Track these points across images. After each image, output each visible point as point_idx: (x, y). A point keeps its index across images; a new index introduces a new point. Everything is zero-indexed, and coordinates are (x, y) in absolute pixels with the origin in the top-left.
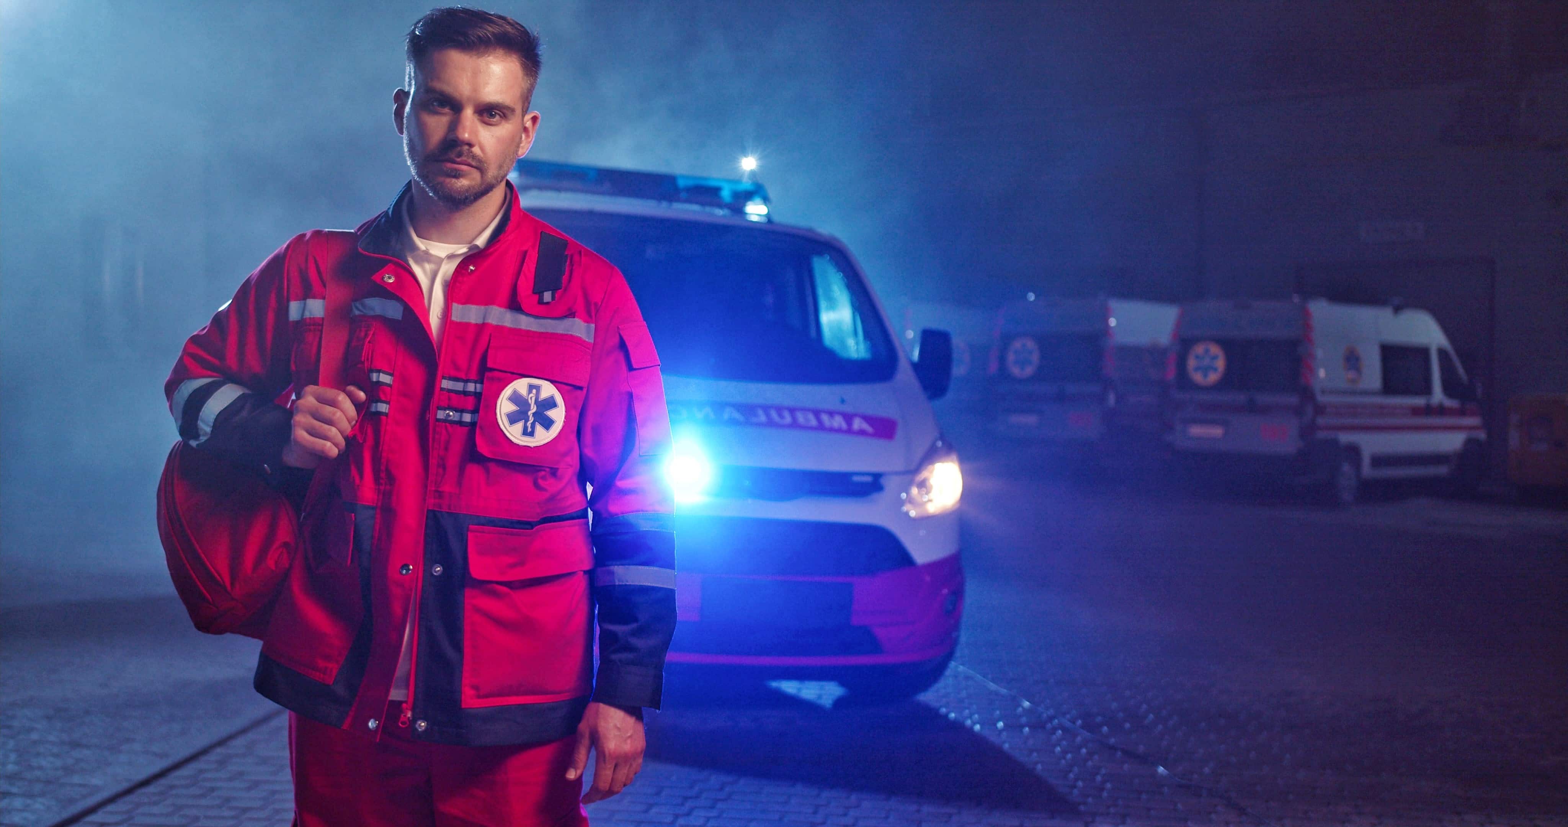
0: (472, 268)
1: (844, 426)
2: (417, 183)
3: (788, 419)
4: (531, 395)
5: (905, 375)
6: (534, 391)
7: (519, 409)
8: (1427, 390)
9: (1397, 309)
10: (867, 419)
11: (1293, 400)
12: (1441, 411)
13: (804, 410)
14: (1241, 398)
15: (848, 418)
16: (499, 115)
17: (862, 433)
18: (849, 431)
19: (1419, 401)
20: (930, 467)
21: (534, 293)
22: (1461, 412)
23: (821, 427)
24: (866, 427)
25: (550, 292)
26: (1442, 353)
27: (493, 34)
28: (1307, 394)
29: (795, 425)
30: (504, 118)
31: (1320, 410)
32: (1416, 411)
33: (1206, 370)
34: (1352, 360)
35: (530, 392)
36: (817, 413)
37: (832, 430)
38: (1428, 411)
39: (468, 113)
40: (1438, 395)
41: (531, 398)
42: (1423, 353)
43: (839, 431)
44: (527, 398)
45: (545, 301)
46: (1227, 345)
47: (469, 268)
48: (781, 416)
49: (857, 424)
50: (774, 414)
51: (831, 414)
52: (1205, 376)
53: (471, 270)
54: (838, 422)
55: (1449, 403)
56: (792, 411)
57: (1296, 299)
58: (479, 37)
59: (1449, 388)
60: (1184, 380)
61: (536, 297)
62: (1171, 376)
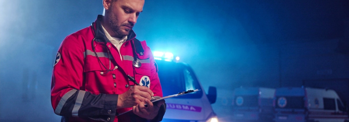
1: (188, 108)
3: (174, 107)
5: (204, 97)
6: (146, 79)
8: (335, 109)
9: (327, 90)
10: (195, 107)
11: (303, 110)
12: (338, 114)
13: (178, 105)
14: (291, 110)
15: (189, 107)
17: (193, 110)
18: (189, 110)
19: (333, 111)
20: (210, 119)
22: (343, 114)
23: (182, 109)
24: (194, 109)
25: (142, 52)
26: (338, 100)
28: (306, 109)
29: (176, 108)
31: (310, 113)
32: (332, 114)
33: (282, 104)
34: (317, 102)
36: (181, 105)
37: (185, 109)
38: (335, 113)
40: (337, 110)
41: (145, 81)
42: (333, 100)
43: (187, 110)
46: (287, 98)
48: (172, 106)
49: (192, 108)
50: (171, 106)
51: (185, 106)
52: (282, 105)
54: (187, 108)
55: (340, 112)
56: (175, 105)
57: (303, 87)
59: (340, 108)
60: (277, 106)
62: (274, 105)
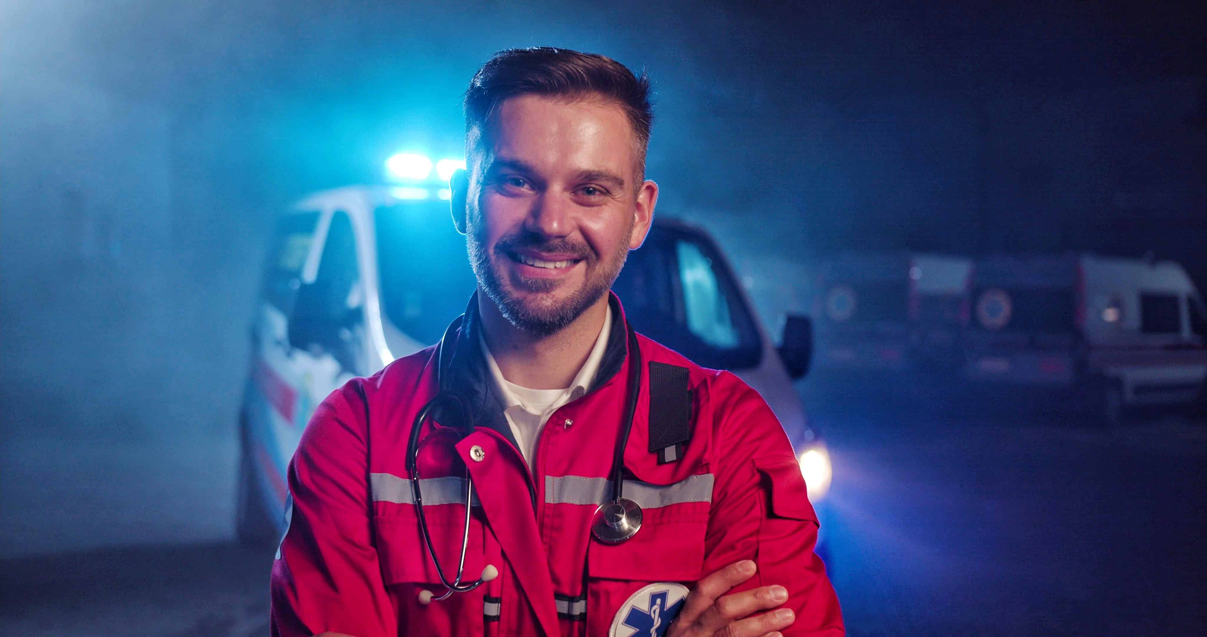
0: (568, 422)
2: (484, 294)
4: (655, 607)
6: (659, 601)
7: (638, 630)
8: (1175, 328)
11: (1067, 339)
12: (1188, 346)
14: (1024, 337)
16: (600, 191)
19: (1168, 339)
21: (650, 452)
25: (674, 446)
26: (1190, 300)
27: (587, 71)
30: (608, 194)
31: (1090, 347)
32: (1167, 347)
33: (994, 315)
35: (653, 603)
38: (1177, 347)
39: (556, 188)
40: (1186, 333)
41: (654, 612)
42: (1173, 299)
44: (649, 613)
45: (667, 460)
46: (1010, 291)
47: (565, 422)
52: (994, 318)
53: (568, 425)
57: (1070, 255)
58: (568, 74)
59: (1196, 326)
60: (975, 322)
61: (654, 458)
62: (965, 319)
